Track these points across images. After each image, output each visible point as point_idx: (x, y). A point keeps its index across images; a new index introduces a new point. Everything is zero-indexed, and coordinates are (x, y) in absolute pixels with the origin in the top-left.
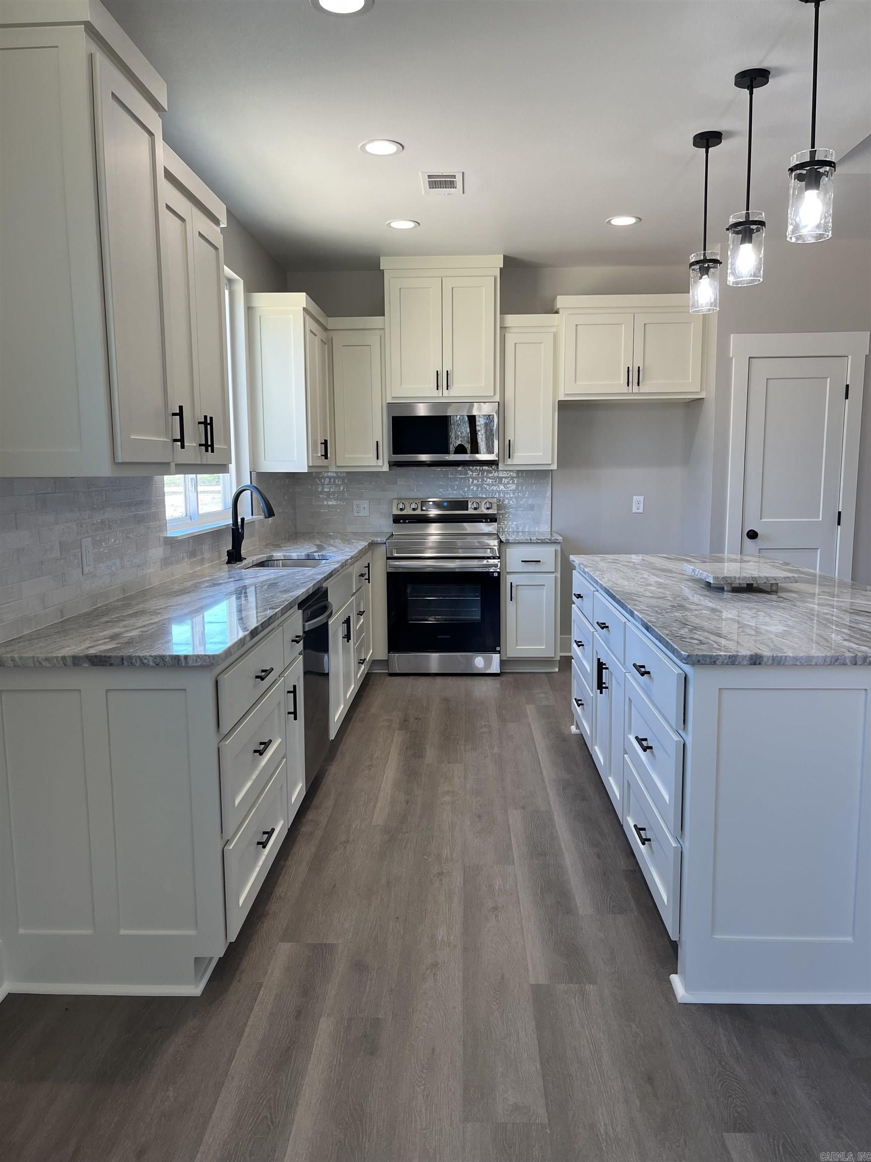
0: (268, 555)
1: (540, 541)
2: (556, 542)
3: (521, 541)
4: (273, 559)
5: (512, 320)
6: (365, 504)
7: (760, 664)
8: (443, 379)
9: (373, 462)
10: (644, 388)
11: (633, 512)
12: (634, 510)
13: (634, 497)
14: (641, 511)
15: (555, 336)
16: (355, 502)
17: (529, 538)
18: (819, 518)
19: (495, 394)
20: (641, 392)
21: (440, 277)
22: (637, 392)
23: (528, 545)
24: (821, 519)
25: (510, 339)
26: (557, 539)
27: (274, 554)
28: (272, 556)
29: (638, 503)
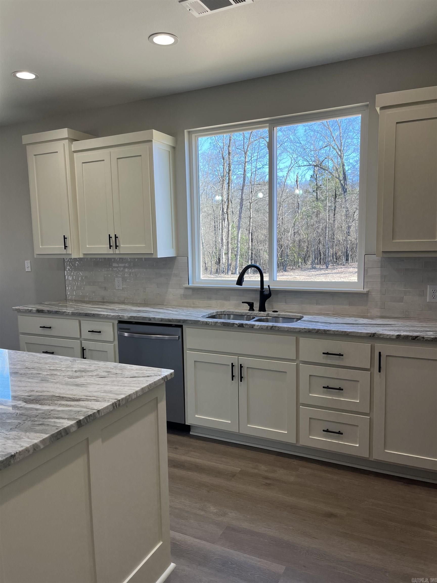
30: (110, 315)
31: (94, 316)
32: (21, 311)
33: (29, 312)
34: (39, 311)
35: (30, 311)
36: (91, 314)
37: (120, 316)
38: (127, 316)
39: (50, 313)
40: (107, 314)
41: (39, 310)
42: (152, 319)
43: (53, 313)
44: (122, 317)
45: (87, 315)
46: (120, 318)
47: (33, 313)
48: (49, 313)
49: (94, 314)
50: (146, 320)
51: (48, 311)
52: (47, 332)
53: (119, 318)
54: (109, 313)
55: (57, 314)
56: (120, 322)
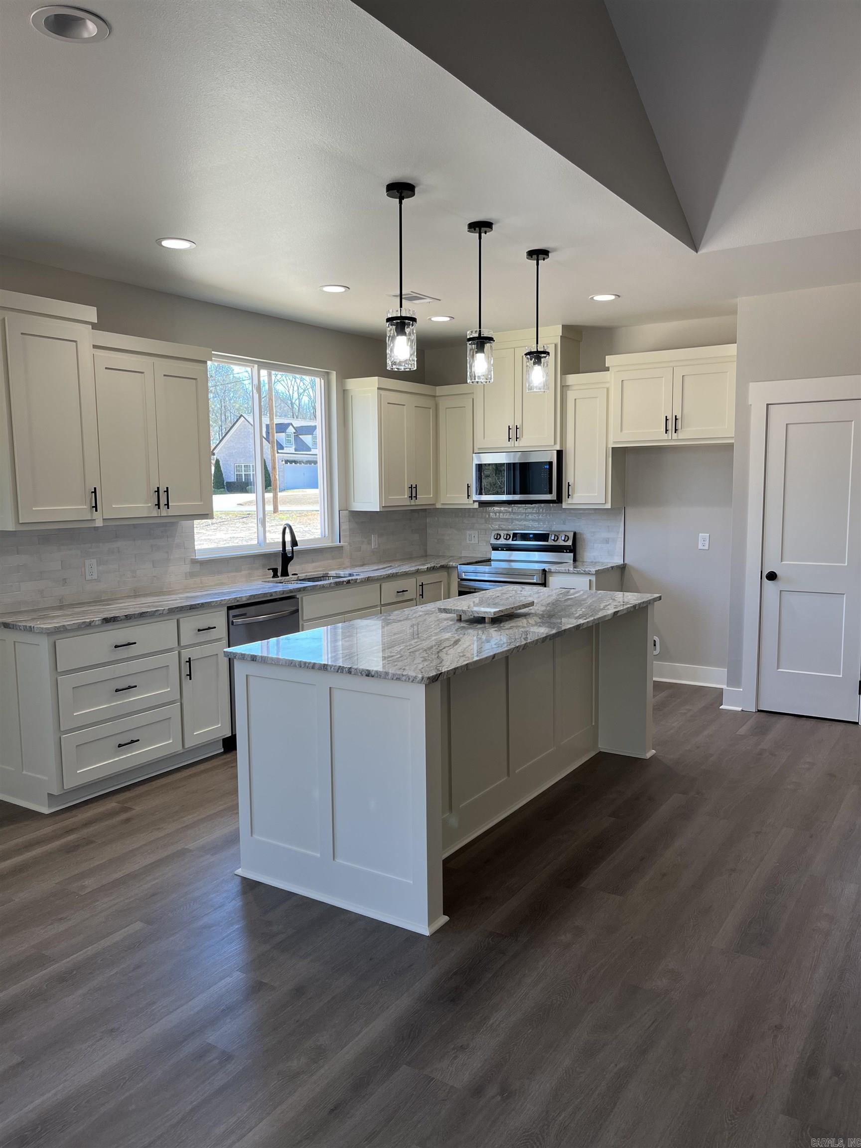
0: (324, 572)
1: (576, 572)
2: (589, 573)
3: (561, 571)
4: (328, 575)
5: (572, 379)
6: (474, 533)
7: (256, 661)
8: (514, 433)
9: (466, 501)
10: (681, 435)
11: (699, 548)
12: (700, 547)
13: (700, 534)
14: (706, 547)
15: (608, 389)
16: (468, 532)
17: (567, 569)
18: (845, 563)
19: (555, 443)
20: (679, 438)
21: (512, 348)
22: (676, 438)
23: (566, 574)
24: (846, 564)
25: (571, 395)
26: (590, 571)
27: (330, 572)
28: (328, 573)
29: (703, 540)
30: (225, 599)
31: (203, 607)
32: (69, 628)
33: (85, 626)
34: (106, 621)
35: (89, 625)
36: (198, 604)
37: (238, 599)
38: (246, 596)
39: (130, 619)
40: (221, 600)
41: (108, 618)
42: (274, 595)
43: (135, 618)
44: (240, 599)
45: (193, 607)
46: (238, 601)
47: (98, 626)
48: (128, 619)
49: (202, 604)
50: (267, 597)
51: (125, 616)
52: (123, 653)
53: (236, 601)
54: (223, 597)
55: (143, 617)
56: (230, 608)
